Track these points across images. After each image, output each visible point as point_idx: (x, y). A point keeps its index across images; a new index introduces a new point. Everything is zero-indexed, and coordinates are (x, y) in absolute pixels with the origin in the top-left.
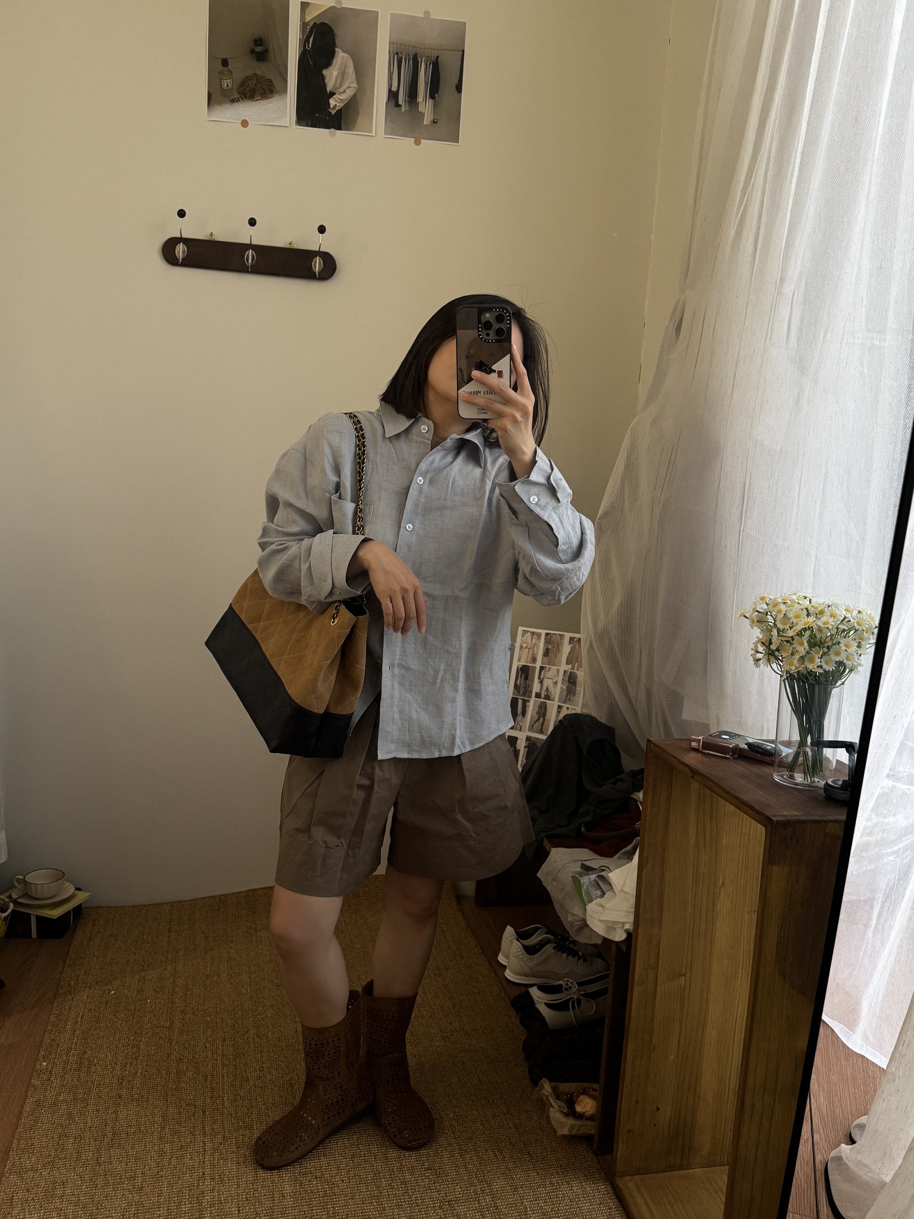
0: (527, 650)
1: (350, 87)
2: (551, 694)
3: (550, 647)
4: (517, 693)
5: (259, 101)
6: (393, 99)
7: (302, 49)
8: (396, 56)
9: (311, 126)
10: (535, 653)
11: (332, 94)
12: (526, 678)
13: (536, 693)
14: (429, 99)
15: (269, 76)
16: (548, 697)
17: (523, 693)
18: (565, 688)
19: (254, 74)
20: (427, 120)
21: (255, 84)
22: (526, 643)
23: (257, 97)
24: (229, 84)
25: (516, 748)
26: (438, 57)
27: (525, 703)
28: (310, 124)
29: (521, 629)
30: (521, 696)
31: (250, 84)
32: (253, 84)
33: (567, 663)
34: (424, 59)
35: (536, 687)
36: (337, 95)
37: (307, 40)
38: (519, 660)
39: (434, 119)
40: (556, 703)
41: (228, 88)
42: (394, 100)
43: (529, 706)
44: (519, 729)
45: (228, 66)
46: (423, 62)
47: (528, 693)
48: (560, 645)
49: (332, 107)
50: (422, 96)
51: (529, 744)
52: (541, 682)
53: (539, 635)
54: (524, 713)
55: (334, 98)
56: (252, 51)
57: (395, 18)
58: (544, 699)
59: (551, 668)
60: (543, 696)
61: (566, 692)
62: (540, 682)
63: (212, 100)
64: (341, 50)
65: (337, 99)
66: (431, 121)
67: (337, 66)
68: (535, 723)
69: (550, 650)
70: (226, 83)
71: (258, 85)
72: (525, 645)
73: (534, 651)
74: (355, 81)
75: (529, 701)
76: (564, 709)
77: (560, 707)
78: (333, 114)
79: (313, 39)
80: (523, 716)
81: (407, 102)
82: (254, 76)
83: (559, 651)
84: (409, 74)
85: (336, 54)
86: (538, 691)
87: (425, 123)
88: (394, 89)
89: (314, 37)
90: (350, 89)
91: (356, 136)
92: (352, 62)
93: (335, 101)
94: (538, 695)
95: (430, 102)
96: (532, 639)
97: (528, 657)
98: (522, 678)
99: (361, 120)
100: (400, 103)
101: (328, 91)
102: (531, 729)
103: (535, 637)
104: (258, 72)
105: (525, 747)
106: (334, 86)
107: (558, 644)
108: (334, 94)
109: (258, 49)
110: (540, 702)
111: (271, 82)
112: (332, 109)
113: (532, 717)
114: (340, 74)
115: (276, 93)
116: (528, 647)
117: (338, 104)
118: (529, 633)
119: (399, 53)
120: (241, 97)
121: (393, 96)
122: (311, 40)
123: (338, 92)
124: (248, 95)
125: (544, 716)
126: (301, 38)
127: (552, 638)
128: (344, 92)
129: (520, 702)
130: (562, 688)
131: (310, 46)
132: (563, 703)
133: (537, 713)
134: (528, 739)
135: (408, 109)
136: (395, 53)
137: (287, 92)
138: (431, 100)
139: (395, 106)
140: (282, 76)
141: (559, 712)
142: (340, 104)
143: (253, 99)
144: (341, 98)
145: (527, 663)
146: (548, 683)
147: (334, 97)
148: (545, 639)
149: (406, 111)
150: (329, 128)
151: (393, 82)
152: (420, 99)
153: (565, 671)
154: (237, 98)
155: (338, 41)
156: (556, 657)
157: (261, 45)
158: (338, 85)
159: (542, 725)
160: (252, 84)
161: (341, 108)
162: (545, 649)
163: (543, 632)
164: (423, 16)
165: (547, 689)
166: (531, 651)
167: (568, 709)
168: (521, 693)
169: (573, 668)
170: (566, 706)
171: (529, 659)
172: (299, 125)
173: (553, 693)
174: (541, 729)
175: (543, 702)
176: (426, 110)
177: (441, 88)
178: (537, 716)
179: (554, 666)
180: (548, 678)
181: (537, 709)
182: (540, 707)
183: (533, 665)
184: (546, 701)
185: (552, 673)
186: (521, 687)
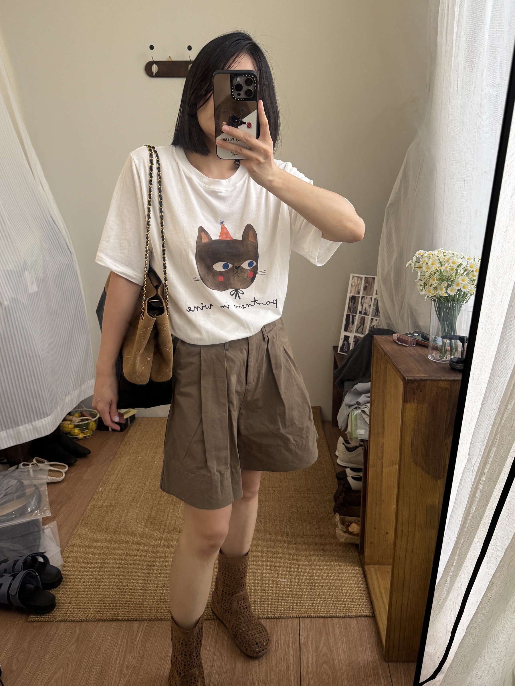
0: (355, 287)
2: (367, 312)
3: (367, 285)
4: (349, 311)
10: (359, 288)
12: (354, 303)
13: (359, 311)
16: (365, 314)
17: (353, 312)
18: (375, 308)
25: (348, 342)
27: (353, 317)
29: (352, 275)
30: (351, 313)
33: (376, 294)
35: (359, 308)
38: (350, 293)
40: (370, 317)
43: (355, 319)
44: (350, 331)
47: (355, 311)
48: (373, 284)
51: (356, 340)
52: (362, 305)
53: (361, 278)
54: (353, 322)
59: (367, 297)
60: (363, 313)
61: (375, 311)
68: (359, 328)
69: (367, 287)
72: (353, 284)
73: (358, 287)
75: (356, 316)
76: (374, 320)
77: (372, 319)
80: (352, 324)
83: (372, 287)
86: (361, 310)
94: (360, 313)
96: (357, 280)
97: (355, 291)
98: (352, 303)
102: (357, 332)
103: (359, 279)
105: (353, 341)
107: (372, 283)
110: (361, 317)
113: (357, 325)
116: (356, 285)
118: (356, 278)
125: (363, 324)
127: (369, 280)
129: (351, 317)
130: (373, 308)
132: (374, 317)
133: (360, 323)
134: (355, 337)
141: (371, 322)
145: (354, 294)
146: (366, 305)
148: (365, 280)
153: (375, 299)
156: (370, 291)
159: (362, 330)
162: (364, 286)
163: (364, 276)
165: (365, 309)
166: (357, 288)
167: (376, 320)
168: (351, 311)
170: (375, 318)
171: (356, 292)
173: (369, 311)
174: (362, 332)
175: (362, 317)
178: (360, 325)
179: (369, 295)
180: (366, 303)
181: (360, 320)
182: (361, 319)
183: (358, 296)
184: (365, 316)
185: (367, 300)
186: (352, 308)
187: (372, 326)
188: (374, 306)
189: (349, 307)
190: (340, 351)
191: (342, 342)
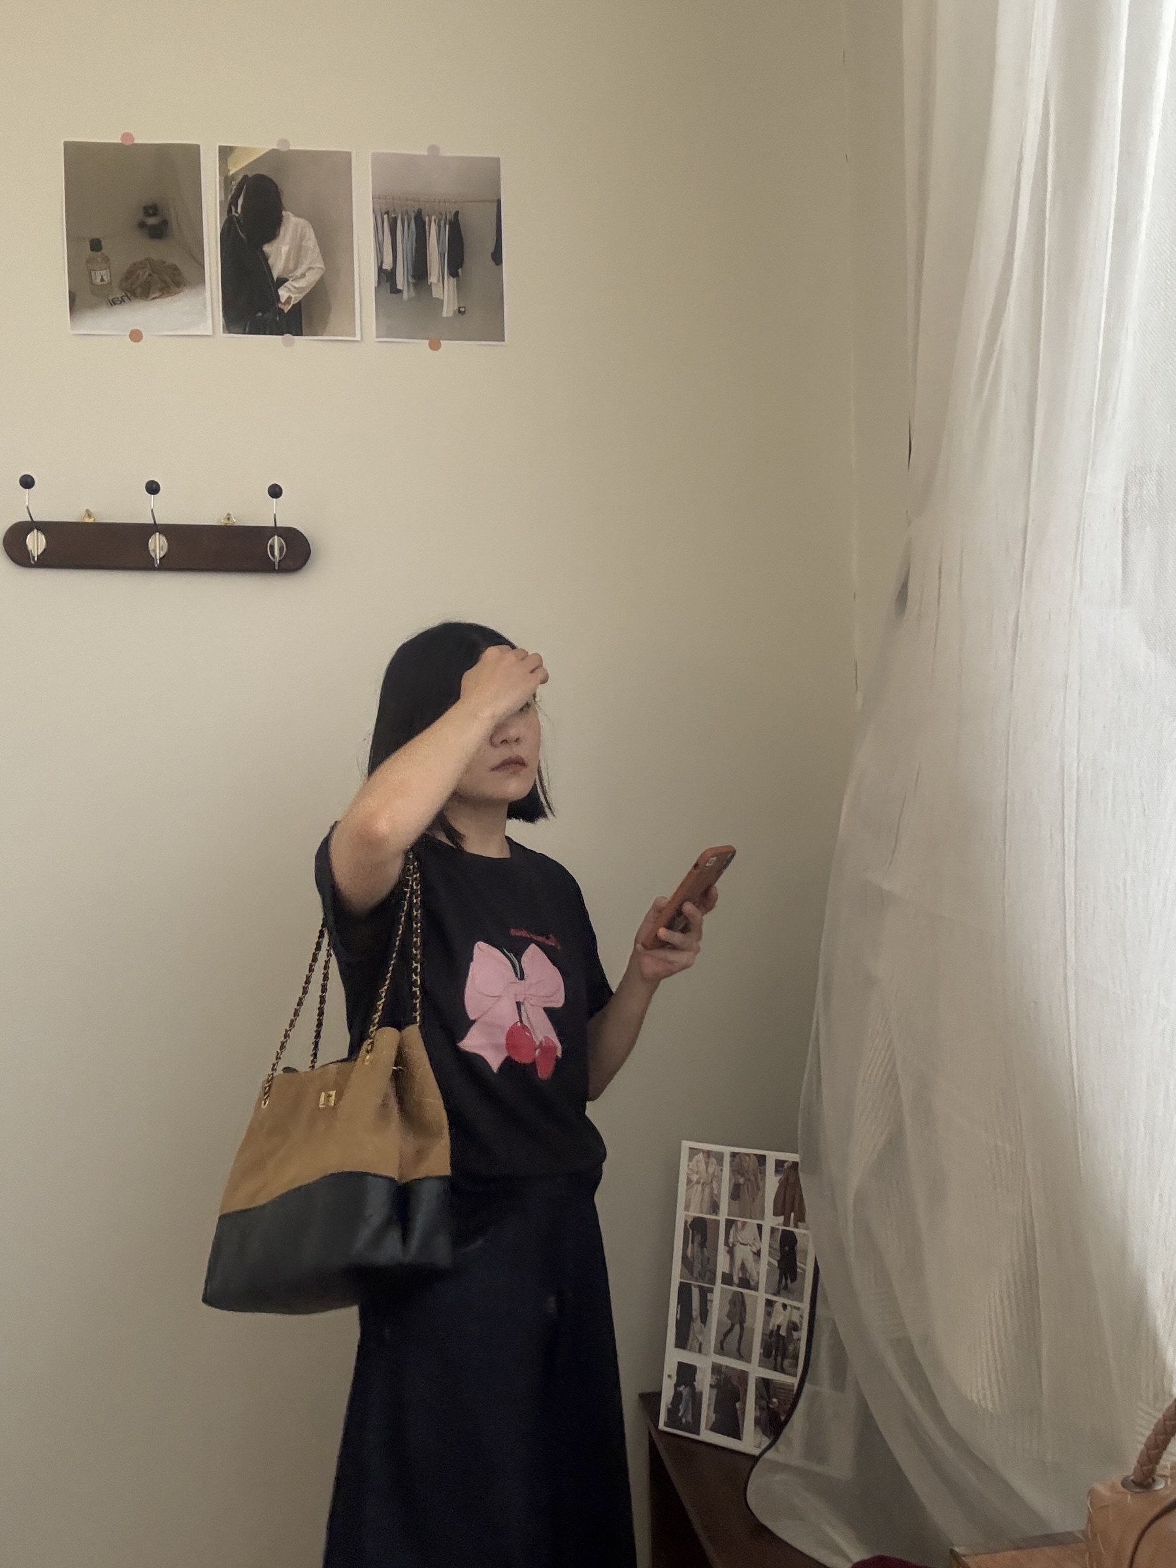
0: (699, 1187)
1: (313, 268)
2: (751, 1276)
3: (742, 1181)
4: (687, 1273)
5: (157, 300)
6: (387, 281)
7: (226, 217)
8: (386, 216)
9: (250, 333)
10: (716, 1192)
11: (282, 281)
13: (723, 1273)
14: (448, 277)
15: (171, 261)
16: (745, 1283)
17: (700, 1275)
18: (776, 1263)
19: (147, 259)
20: (448, 311)
21: (150, 275)
22: (697, 1173)
23: (154, 293)
24: (105, 278)
26: (457, 213)
27: (704, 1293)
28: (247, 330)
30: (696, 1280)
31: (141, 274)
32: (147, 274)
33: (775, 1214)
34: (433, 218)
35: (722, 1264)
36: (290, 281)
37: (233, 202)
38: (687, 1208)
39: (459, 308)
41: (102, 283)
42: (389, 283)
43: (712, 1301)
45: (101, 249)
46: (433, 224)
47: (708, 1274)
49: (283, 300)
50: (437, 275)
52: (731, 1252)
53: (720, 1157)
54: (704, 1314)
55: (286, 287)
56: (142, 225)
57: (380, 161)
58: (739, 1286)
59: (744, 1223)
61: (778, 1271)
62: (728, 1252)
63: (76, 304)
64: (292, 213)
65: (291, 288)
66: (455, 311)
67: (288, 238)
68: (726, 1335)
69: (742, 1187)
70: (101, 275)
71: (155, 276)
72: (695, 1178)
73: (712, 1188)
74: (320, 259)
75: (711, 1291)
76: (778, 1307)
77: (769, 1303)
78: (286, 311)
79: (244, 199)
80: (701, 1322)
81: (411, 285)
82: (147, 262)
84: (410, 243)
85: (284, 220)
86: (727, 1272)
87: (445, 314)
88: (387, 265)
89: (245, 196)
90: (311, 271)
91: (331, 343)
92: (312, 230)
93: (287, 292)
94: (727, 1279)
95: (450, 283)
96: (707, 1164)
97: (702, 1201)
98: (696, 1244)
99: (335, 319)
100: (399, 287)
101: (275, 279)
102: (721, 1350)
103: (713, 1160)
104: (155, 256)
106: (286, 267)
107: (755, 1176)
108: (286, 280)
109: (152, 221)
111: (176, 269)
112: (284, 304)
113: (720, 1323)
114: (292, 251)
115: (185, 285)
116: (701, 1182)
117: (293, 296)
118: (701, 1155)
119: (391, 209)
120: (127, 296)
121: (386, 277)
122: (240, 202)
123: (292, 277)
124: (139, 290)
125: (742, 1322)
126: (223, 199)
127: (745, 1165)
128: (303, 275)
129: (695, 1293)
130: (769, 1264)
131: (239, 210)
132: (774, 1294)
133: (730, 1316)
134: (716, 1369)
135: (413, 294)
136: (383, 212)
137: (203, 282)
138: (451, 278)
139: (391, 292)
140: (196, 261)
141: (769, 1314)
142: (297, 295)
143: (147, 297)
144: (297, 286)
145: (702, 1213)
146: (743, 1253)
147: (286, 284)
148: (731, 1165)
149: (410, 300)
150: (282, 335)
151: (385, 257)
152: (433, 278)
153: (773, 1230)
154: (119, 296)
155: (285, 200)
157: (154, 214)
158: (291, 266)
159: (739, 1342)
160: (143, 275)
161: (299, 303)
162: (732, 1184)
164: (426, 153)
165: (743, 1267)
166: (707, 1191)
168: (696, 1274)
169: (786, 1223)
170: (780, 1300)
171: (706, 1206)
172: (230, 333)
173: (755, 1274)
175: (736, 1294)
176: (446, 297)
177: (466, 259)
178: (730, 1322)
179: (751, 1218)
180: (744, 1244)
181: (727, 1308)
182: (733, 1303)
183: (713, 1217)
184: (745, 1291)
185: (749, 1234)
186: (696, 1263)
187: (771, 1328)
188: (770, 1254)
189: (684, 1258)
190: (666, 1425)
191: (673, 1387)
